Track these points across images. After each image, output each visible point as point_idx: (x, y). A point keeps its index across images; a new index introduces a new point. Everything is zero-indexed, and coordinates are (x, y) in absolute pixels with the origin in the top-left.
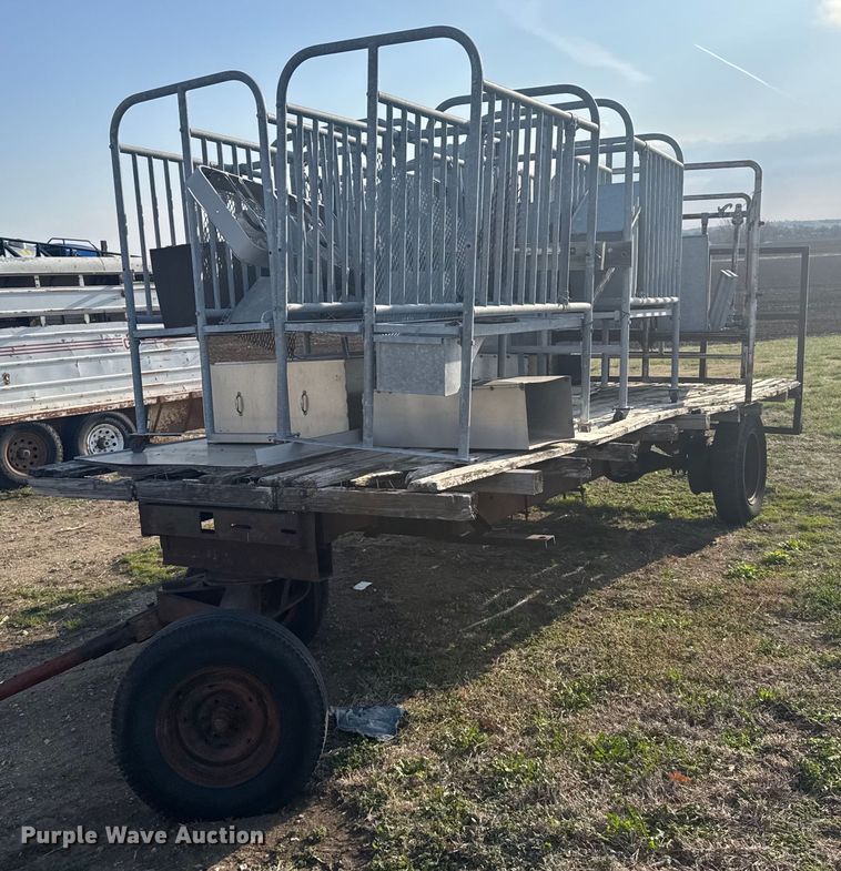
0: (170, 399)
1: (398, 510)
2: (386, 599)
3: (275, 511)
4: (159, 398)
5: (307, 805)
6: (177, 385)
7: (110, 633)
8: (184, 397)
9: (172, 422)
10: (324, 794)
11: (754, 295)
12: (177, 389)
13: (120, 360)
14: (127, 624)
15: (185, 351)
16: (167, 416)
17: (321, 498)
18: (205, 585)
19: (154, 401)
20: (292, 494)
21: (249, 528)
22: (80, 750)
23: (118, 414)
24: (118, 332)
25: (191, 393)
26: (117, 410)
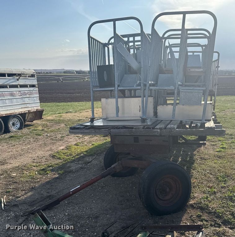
0: (32, 111)
1: (203, 134)
3: (161, 136)
4: (29, 111)
6: (32, 107)
8: (35, 110)
9: (31, 118)
11: (216, 84)
12: (32, 108)
13: (18, 99)
15: (34, 97)
16: (31, 116)
17: (176, 132)
19: (28, 112)
20: (167, 131)
21: (151, 140)
23: (18, 115)
24: (17, 91)
25: (37, 109)
26: (18, 114)
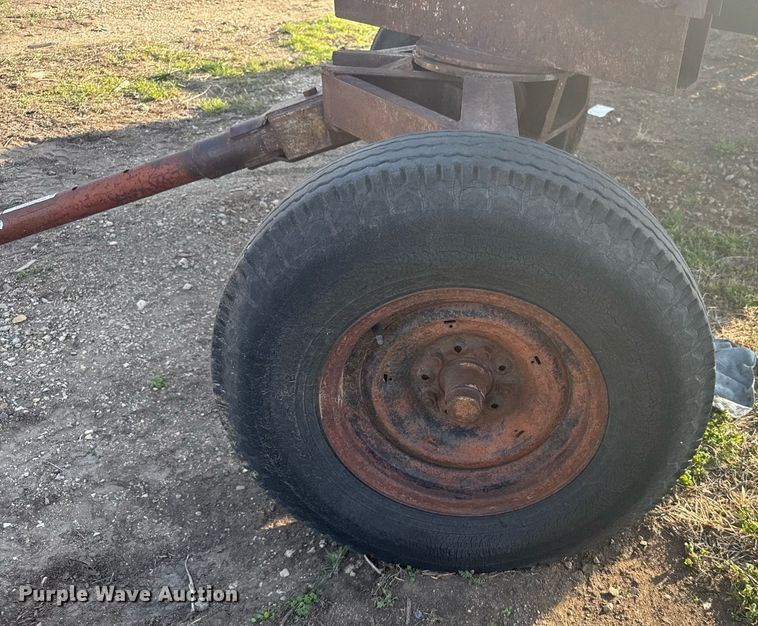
2: (641, 136)
5: (615, 556)
7: (236, 135)
10: (649, 535)
14: (267, 123)
18: (417, 67)
22: (193, 331)
